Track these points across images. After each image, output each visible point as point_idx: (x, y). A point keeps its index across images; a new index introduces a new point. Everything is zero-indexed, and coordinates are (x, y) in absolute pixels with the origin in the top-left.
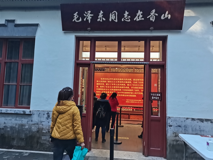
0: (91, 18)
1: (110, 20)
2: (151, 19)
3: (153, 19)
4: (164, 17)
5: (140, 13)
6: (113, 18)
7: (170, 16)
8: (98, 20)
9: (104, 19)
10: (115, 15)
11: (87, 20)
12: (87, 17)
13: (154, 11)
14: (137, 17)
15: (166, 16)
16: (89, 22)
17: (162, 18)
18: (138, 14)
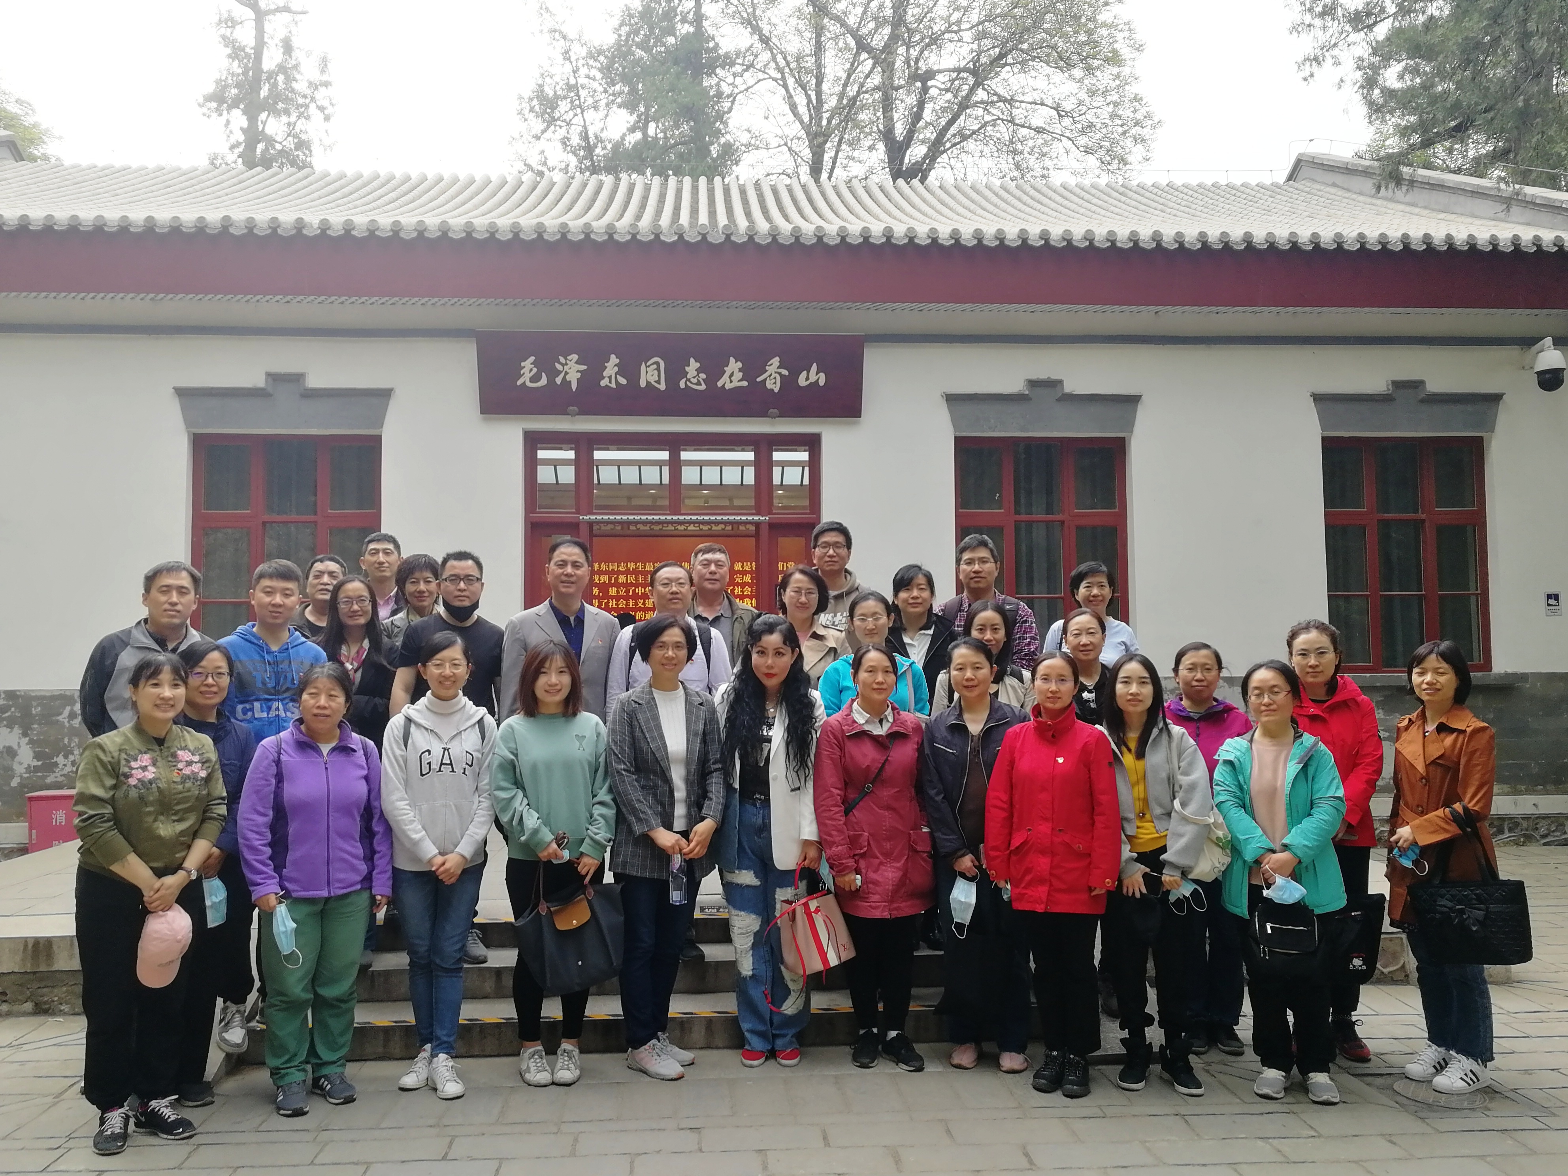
0: (579, 375)
1: (643, 384)
2: (769, 385)
3: (773, 385)
4: (807, 379)
5: (734, 366)
6: (652, 379)
7: (822, 376)
8: (603, 383)
9: (623, 381)
10: (658, 369)
11: (566, 383)
12: (566, 373)
13: (776, 361)
14: (726, 376)
15: (813, 378)
16: (574, 386)
17: (802, 381)
18: (728, 370)
